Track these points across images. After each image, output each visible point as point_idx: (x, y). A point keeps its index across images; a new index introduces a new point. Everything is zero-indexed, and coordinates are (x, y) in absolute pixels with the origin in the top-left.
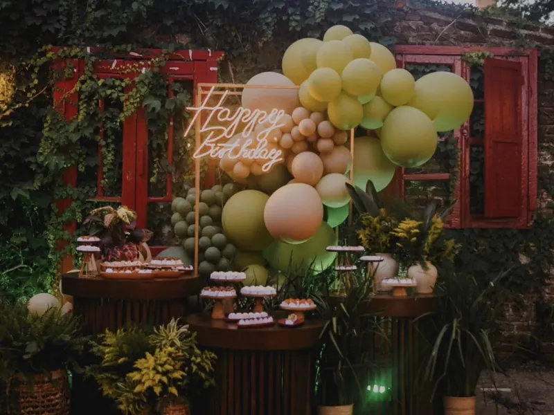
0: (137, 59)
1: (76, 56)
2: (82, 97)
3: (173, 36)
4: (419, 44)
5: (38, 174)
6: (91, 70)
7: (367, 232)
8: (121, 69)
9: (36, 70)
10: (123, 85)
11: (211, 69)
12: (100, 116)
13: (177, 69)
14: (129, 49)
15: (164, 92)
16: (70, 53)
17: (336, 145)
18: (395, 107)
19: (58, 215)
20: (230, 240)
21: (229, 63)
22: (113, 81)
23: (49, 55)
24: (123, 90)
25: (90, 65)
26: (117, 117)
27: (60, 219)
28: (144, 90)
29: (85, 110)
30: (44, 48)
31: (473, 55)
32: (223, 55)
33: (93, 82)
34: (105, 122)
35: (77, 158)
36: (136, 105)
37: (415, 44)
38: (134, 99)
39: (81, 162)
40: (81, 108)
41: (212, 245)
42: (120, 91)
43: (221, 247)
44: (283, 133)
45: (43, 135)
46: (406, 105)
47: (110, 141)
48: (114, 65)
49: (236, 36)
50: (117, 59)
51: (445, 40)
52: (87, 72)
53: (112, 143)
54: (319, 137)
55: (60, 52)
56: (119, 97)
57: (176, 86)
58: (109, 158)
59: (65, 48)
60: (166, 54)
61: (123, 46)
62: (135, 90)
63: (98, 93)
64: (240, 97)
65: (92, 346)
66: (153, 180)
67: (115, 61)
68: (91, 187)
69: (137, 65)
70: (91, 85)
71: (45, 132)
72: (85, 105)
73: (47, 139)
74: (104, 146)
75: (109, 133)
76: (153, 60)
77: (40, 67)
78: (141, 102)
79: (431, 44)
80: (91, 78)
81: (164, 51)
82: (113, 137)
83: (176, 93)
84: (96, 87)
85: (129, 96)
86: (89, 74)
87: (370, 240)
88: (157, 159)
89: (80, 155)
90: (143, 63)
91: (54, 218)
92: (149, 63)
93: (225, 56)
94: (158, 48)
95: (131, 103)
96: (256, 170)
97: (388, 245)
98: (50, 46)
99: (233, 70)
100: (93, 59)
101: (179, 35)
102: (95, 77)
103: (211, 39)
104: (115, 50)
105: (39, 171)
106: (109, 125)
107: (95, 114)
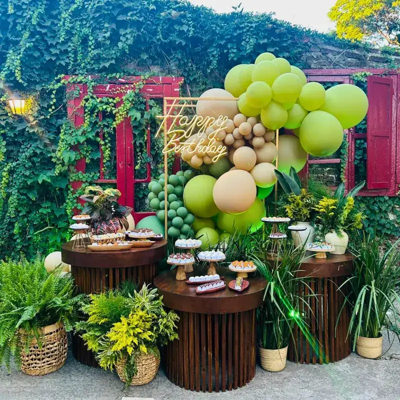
0: (123, 84)
1: (81, 82)
2: (86, 110)
3: (148, 67)
4: (319, 68)
5: (58, 164)
6: (92, 91)
7: (292, 206)
8: (113, 91)
9: (54, 92)
10: (115, 102)
11: (175, 90)
12: (99, 123)
13: (151, 90)
14: (118, 77)
15: (143, 107)
16: (76, 80)
17: (266, 141)
18: (309, 112)
19: (73, 193)
20: (189, 211)
21: (187, 85)
22: (108, 99)
23: (62, 81)
24: (115, 106)
25: (91, 88)
26: (111, 124)
27: (74, 196)
28: (128, 105)
29: (88, 120)
30: (59, 76)
31: (358, 74)
32: (183, 80)
33: (94, 100)
34: (103, 128)
35: (85, 153)
36: (123, 116)
37: (316, 69)
38: (122, 112)
39: (88, 156)
40: (86, 118)
41: (177, 216)
42: (113, 106)
43: (184, 217)
44: (227, 133)
45: (60, 138)
46: (318, 110)
47: (107, 141)
48: (108, 88)
49: (192, 66)
50: (110, 83)
51: (338, 65)
52: (89, 93)
53: (109, 142)
54: (254, 136)
55: (70, 79)
56: (111, 110)
57: (151, 103)
58: (107, 153)
59: (74, 77)
60: (143, 80)
61: (114, 75)
62: (123, 105)
63: (98, 108)
64: (195, 108)
65: (81, 306)
66: (137, 167)
67: (109, 85)
68: (95, 173)
69: (124, 88)
70: (91, 102)
71: (62, 136)
72: (88, 117)
73: (63, 141)
74: (103, 145)
75: (106, 136)
76: (135, 84)
77: (57, 90)
78: (127, 113)
79: (327, 68)
80: (92, 97)
81: (142, 77)
82: (109, 139)
83: (151, 107)
84: (95, 103)
85: (119, 110)
86: (91, 94)
87: (294, 213)
88: (140, 153)
89: (87, 151)
90: (128, 87)
91: (70, 195)
92: (132, 86)
93: (185, 80)
94: (138, 76)
95: (120, 115)
96: (207, 160)
97: (309, 216)
98: (63, 75)
99: (190, 91)
100: (93, 84)
101: (152, 66)
102: (95, 96)
103: (174, 68)
104: (108, 77)
105: (58, 162)
106: (106, 130)
107: (96, 123)
